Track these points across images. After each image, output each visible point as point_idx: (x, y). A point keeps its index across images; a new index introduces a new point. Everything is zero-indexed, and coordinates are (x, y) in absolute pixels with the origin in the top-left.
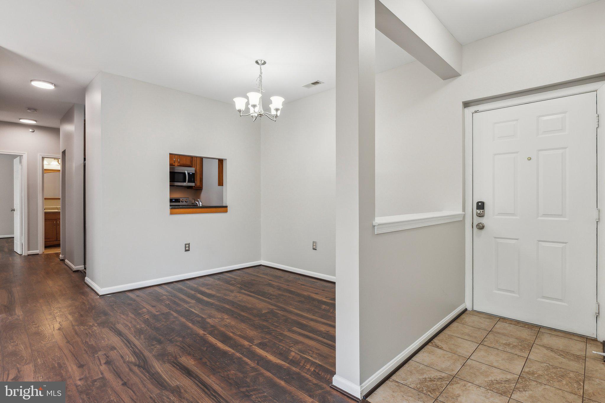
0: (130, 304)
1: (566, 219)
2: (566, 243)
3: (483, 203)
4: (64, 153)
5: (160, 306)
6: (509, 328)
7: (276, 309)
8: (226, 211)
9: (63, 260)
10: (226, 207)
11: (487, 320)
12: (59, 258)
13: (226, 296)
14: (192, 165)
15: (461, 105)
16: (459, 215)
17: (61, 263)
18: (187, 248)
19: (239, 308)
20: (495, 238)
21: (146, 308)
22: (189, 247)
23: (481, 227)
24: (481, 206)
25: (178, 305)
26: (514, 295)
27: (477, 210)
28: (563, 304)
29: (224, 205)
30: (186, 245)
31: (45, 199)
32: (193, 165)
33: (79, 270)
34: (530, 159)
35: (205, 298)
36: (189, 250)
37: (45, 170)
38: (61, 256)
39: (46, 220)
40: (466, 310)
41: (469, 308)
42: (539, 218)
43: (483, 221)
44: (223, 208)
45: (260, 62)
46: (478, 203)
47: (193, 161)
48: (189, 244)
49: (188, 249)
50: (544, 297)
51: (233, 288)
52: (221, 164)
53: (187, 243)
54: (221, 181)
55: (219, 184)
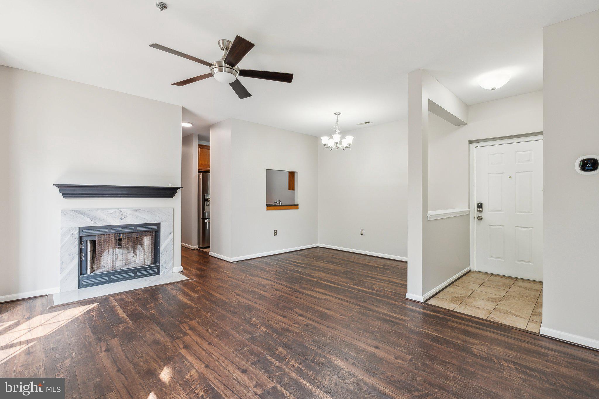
1: (532, 214)
2: (532, 228)
3: (482, 204)
6: (498, 279)
8: (298, 208)
10: (298, 205)
11: (484, 275)
13: (311, 264)
15: (468, 142)
16: (467, 211)
20: (489, 225)
23: (480, 219)
24: (480, 205)
26: (501, 260)
27: (478, 208)
28: (531, 264)
29: (296, 204)
30: (275, 231)
34: (511, 177)
36: (276, 235)
40: (470, 271)
41: (473, 270)
42: (516, 213)
43: (481, 215)
44: (295, 206)
45: (337, 114)
46: (478, 204)
48: (276, 231)
50: (519, 261)
51: (311, 260)
52: (292, 175)
53: (275, 230)
54: (292, 187)
55: (290, 189)
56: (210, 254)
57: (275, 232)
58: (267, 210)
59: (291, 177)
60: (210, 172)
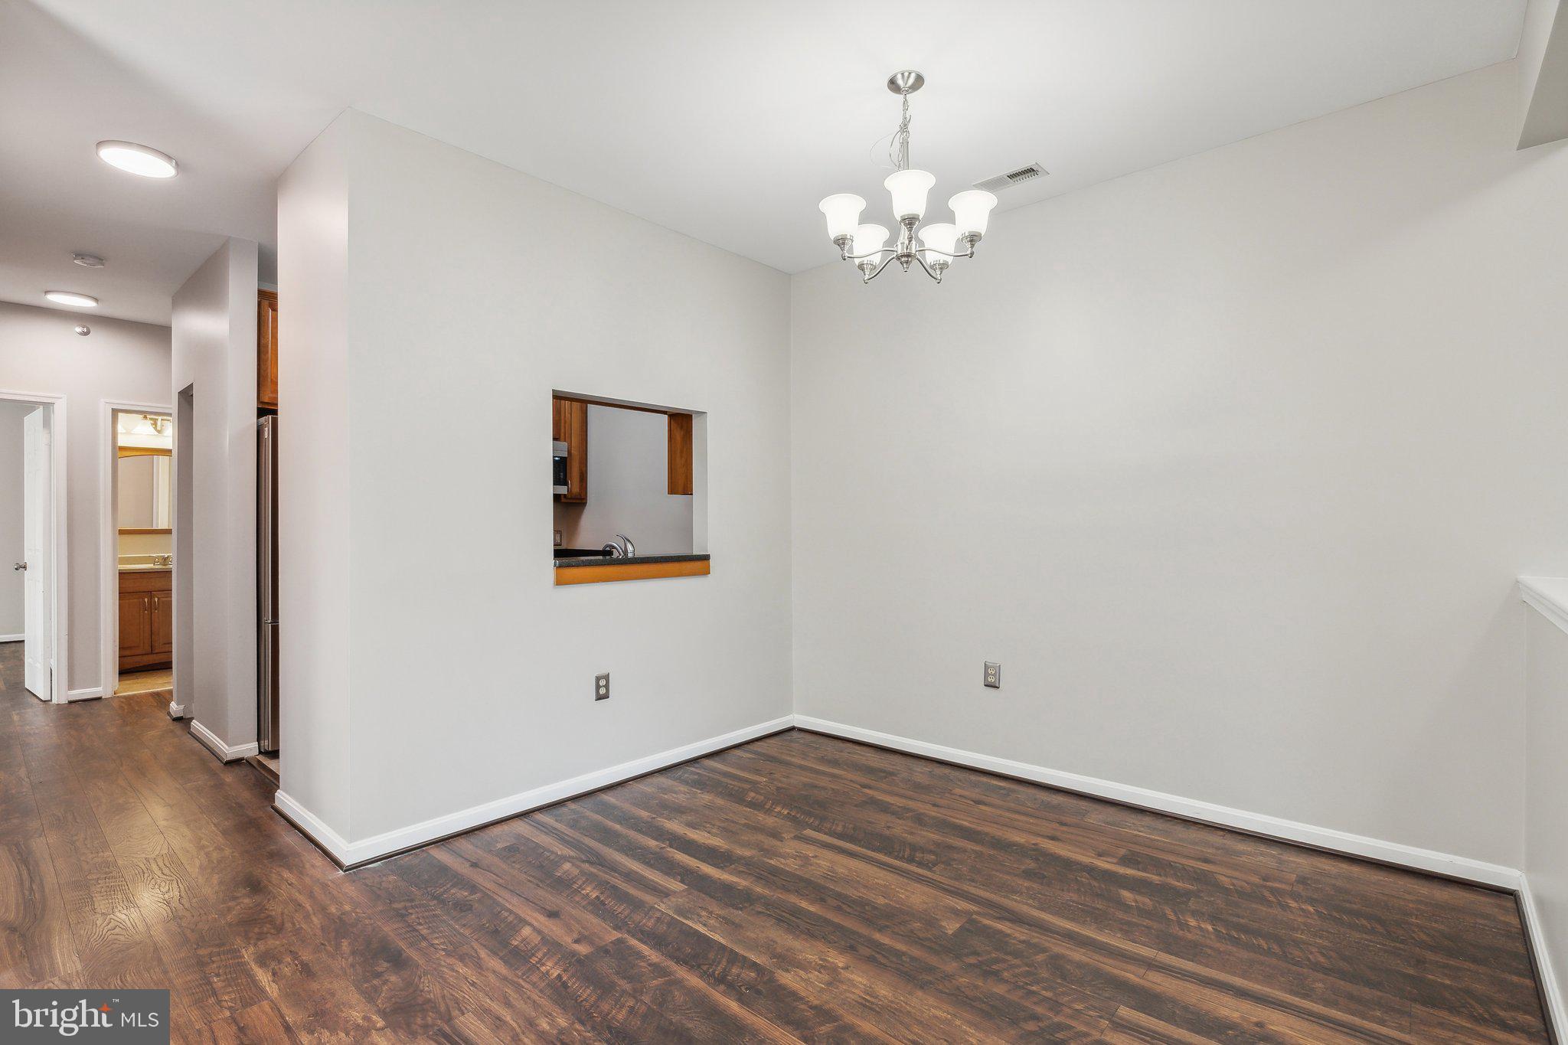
0: (463, 907)
4: (186, 396)
5: (574, 912)
7: (978, 913)
8: (706, 572)
9: (183, 721)
10: (706, 558)
12: (169, 714)
13: (771, 859)
14: (560, 435)
17: (177, 728)
18: (602, 690)
19: (848, 910)
21: (530, 924)
22: (607, 686)
25: (637, 905)
29: (696, 552)
30: (598, 679)
31: (122, 532)
32: (562, 435)
33: (242, 759)
35: (707, 869)
36: (606, 696)
37: (122, 449)
38: (173, 706)
39: (123, 594)
44: (695, 563)
47: (563, 421)
48: (607, 677)
49: (605, 691)
51: (770, 821)
52: (682, 428)
53: (603, 672)
54: (681, 481)
55: (673, 490)
56: (277, 804)
57: (602, 682)
58: (559, 582)
59: (678, 435)
60: (277, 410)
